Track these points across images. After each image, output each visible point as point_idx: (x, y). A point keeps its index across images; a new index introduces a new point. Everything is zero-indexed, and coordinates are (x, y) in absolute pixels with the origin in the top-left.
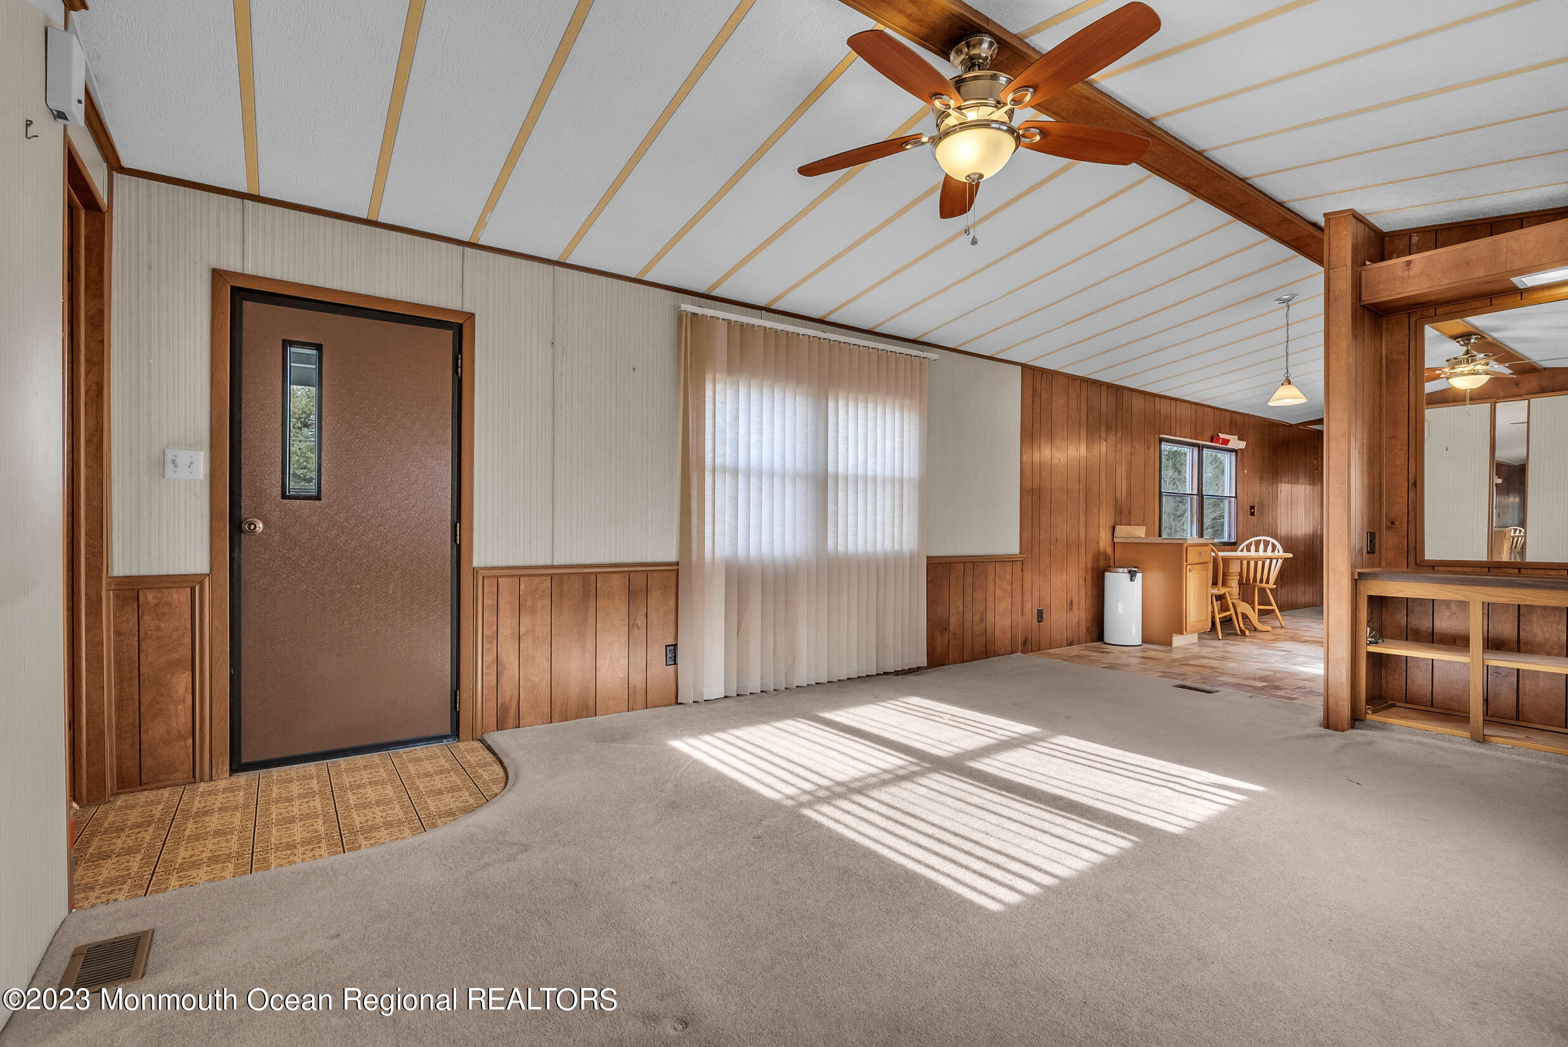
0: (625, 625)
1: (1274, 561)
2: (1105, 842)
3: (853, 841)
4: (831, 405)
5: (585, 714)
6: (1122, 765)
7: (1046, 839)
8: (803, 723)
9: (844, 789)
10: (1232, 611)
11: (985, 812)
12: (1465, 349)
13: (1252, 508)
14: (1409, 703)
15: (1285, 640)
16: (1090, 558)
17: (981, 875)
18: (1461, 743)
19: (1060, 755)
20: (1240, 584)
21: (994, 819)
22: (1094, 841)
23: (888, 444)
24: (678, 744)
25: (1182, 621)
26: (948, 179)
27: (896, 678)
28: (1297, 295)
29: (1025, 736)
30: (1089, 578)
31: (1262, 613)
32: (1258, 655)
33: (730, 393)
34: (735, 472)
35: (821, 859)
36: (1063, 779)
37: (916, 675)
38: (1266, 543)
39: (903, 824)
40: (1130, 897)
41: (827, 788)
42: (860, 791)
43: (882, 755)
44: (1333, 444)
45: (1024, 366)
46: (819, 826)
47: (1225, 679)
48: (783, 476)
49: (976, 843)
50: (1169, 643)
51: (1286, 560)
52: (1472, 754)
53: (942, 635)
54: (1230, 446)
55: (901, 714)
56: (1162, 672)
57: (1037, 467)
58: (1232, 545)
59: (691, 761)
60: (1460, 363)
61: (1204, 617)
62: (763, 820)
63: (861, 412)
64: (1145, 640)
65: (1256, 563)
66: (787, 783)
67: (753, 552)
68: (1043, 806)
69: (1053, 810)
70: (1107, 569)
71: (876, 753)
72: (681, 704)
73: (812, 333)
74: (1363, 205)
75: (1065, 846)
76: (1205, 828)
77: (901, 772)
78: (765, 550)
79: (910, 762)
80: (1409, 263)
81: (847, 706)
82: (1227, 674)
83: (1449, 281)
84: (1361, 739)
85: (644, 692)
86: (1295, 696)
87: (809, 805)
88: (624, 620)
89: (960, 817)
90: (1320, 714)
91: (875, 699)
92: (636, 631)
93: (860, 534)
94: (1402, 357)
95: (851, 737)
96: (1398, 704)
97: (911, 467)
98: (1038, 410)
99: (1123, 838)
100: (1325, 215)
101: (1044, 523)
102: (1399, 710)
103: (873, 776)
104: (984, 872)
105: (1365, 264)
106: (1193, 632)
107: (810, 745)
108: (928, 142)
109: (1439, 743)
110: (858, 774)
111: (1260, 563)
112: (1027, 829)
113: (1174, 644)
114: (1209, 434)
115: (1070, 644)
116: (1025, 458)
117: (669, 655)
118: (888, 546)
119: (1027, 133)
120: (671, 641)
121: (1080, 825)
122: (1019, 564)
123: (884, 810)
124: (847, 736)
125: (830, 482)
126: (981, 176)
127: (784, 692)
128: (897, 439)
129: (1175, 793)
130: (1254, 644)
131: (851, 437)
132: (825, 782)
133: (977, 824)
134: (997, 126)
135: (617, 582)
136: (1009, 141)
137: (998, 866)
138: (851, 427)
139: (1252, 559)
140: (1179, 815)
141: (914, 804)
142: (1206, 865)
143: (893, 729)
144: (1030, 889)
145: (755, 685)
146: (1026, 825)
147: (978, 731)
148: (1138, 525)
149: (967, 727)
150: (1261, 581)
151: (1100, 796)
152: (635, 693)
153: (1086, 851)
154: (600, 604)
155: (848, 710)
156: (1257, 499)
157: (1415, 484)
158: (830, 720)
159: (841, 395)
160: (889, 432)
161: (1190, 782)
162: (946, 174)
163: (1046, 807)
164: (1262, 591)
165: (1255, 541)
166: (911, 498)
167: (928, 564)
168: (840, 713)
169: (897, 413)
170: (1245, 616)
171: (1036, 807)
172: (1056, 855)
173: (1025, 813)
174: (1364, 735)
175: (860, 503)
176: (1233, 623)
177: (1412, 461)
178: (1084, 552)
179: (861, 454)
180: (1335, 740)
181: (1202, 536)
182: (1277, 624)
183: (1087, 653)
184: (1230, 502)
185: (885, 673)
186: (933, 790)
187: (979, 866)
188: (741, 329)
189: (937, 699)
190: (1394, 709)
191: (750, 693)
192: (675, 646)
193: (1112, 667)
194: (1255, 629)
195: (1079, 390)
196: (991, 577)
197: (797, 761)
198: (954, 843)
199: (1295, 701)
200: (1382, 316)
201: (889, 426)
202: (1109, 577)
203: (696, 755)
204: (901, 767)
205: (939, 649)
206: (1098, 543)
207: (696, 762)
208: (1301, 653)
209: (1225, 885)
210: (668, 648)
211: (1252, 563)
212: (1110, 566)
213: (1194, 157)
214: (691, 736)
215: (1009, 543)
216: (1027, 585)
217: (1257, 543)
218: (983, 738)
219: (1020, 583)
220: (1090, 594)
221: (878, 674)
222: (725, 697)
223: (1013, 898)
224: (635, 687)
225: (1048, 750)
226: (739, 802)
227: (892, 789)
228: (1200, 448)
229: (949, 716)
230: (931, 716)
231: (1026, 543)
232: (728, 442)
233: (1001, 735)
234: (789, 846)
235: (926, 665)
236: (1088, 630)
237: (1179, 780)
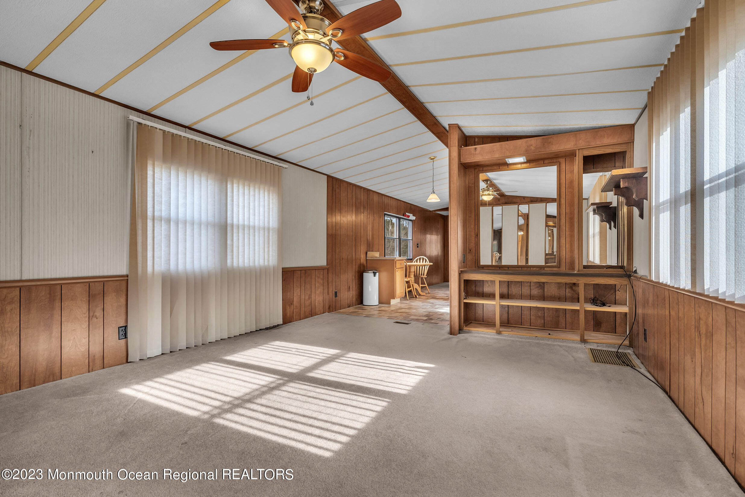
0: (86, 317)
1: (426, 266)
2: (376, 405)
3: (246, 433)
4: (229, 186)
5: (51, 379)
6: (378, 364)
7: (350, 409)
8: (213, 364)
9: (240, 401)
10: (412, 288)
11: (318, 400)
12: (486, 185)
13: (418, 244)
14: (476, 321)
15: (431, 299)
16: (357, 266)
17: (319, 437)
18: (493, 335)
19: (350, 363)
20: (414, 276)
21: (323, 403)
22: (370, 405)
23: (261, 209)
24: (127, 391)
25: (394, 293)
26: (297, 68)
27: (266, 331)
28: (436, 157)
29: (334, 355)
30: (357, 276)
31: (422, 288)
32: (423, 305)
33: (165, 174)
34: (168, 221)
35: (227, 448)
36: (353, 375)
37: (277, 329)
38: (423, 259)
39: (275, 416)
40: (390, 431)
41: (229, 403)
42: (250, 401)
43: (261, 377)
44: (452, 218)
45: (328, 176)
46: (225, 428)
47: (412, 317)
48: (200, 224)
49: (315, 419)
50: (389, 303)
51: (430, 266)
52: (497, 339)
53: (290, 307)
54: (410, 218)
55: (270, 352)
56: (389, 317)
57: (334, 224)
58: (411, 260)
59: (136, 400)
60: (485, 191)
61: (402, 291)
62: (188, 431)
63: (246, 191)
64: (380, 302)
65: (420, 267)
66: (204, 404)
67: (181, 267)
68: (346, 391)
69: (350, 392)
70: (365, 271)
71: (258, 376)
72: (130, 362)
73: (218, 145)
74: (461, 123)
75: (358, 411)
76: (416, 388)
77: (272, 385)
78: (189, 267)
79: (276, 378)
80: (476, 148)
81: (239, 351)
82: (413, 315)
83: (488, 157)
84: (463, 338)
85: (101, 358)
86: (438, 322)
87: (218, 415)
88: (85, 314)
89: (306, 406)
90: (448, 329)
91: (256, 345)
92: (95, 319)
93: (246, 256)
94: (473, 185)
95: (242, 369)
96: (473, 322)
97: (273, 222)
98: (335, 198)
99: (383, 401)
100: (449, 124)
101: (337, 250)
102: (474, 324)
103: (257, 390)
104: (320, 434)
105: (461, 147)
106: (398, 298)
107: (218, 377)
108: (287, 46)
109: (487, 336)
110: (247, 391)
111: (421, 267)
112: (339, 405)
113: (392, 303)
114: (402, 213)
115: (349, 307)
116: (329, 219)
117: (121, 333)
118: (262, 263)
119: (338, 55)
120: (122, 324)
121: (363, 398)
122: (326, 270)
123: (264, 409)
124: (240, 368)
125: (229, 228)
126: (315, 71)
127: (201, 346)
128: (266, 207)
129: (401, 374)
130: (421, 301)
131: (241, 204)
132: (228, 399)
133: (314, 408)
134: (324, 45)
135: (79, 289)
136: (330, 56)
137: (327, 430)
138: (241, 199)
139: (418, 266)
140: (404, 384)
141: (280, 403)
142: (418, 407)
143: (267, 361)
144: (344, 439)
145: (182, 344)
146: (339, 403)
147: (311, 355)
148: (376, 251)
149: (305, 355)
150: (421, 275)
151: (371, 381)
152: (94, 360)
153: (368, 411)
154: (65, 304)
155: (239, 353)
156: (419, 241)
157: (477, 235)
158: (230, 360)
159: (235, 181)
160: (262, 203)
161: (406, 367)
162: (297, 65)
163: (347, 392)
164: (422, 278)
165: (419, 258)
166: (273, 238)
167: (282, 271)
168: (236, 355)
169: (266, 193)
170: (416, 289)
171: (343, 392)
172: (354, 417)
173: (338, 397)
174: (463, 336)
175: (246, 240)
176: (412, 292)
177: (476, 226)
178: (354, 264)
179: (246, 214)
180: (455, 339)
181: (400, 256)
182: (427, 292)
183: (357, 310)
184: (410, 242)
185: (260, 330)
186: (290, 392)
187: (317, 432)
188: (172, 137)
189: (289, 341)
190: (472, 324)
191: (179, 350)
192: (126, 327)
193: (368, 316)
194: (420, 295)
195: (352, 189)
196: (313, 277)
197: (210, 388)
198: (303, 422)
199: (438, 324)
200: (466, 169)
201: (261, 200)
202: (365, 274)
203: (140, 396)
204: (272, 382)
205: (288, 315)
206: (360, 260)
207: (140, 401)
208: (437, 303)
209: (427, 415)
210: (121, 329)
211: (418, 267)
212: (365, 270)
213: (404, 88)
214: (138, 383)
215: (322, 261)
216: (330, 279)
217: (420, 259)
218: (313, 359)
219: (327, 279)
220: (357, 283)
221: (256, 331)
222: (162, 354)
223: (336, 447)
224: (94, 356)
225: (345, 361)
226: (171, 422)
227: (268, 396)
228: (399, 218)
229: (295, 349)
230: (286, 351)
231: (330, 260)
232: (163, 202)
233: (322, 357)
234: (206, 444)
235: (282, 323)
236: (356, 300)
237: (402, 367)
